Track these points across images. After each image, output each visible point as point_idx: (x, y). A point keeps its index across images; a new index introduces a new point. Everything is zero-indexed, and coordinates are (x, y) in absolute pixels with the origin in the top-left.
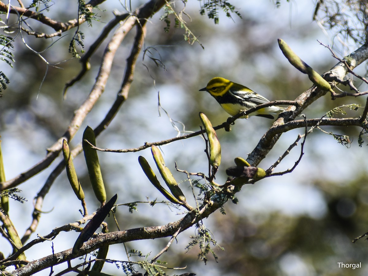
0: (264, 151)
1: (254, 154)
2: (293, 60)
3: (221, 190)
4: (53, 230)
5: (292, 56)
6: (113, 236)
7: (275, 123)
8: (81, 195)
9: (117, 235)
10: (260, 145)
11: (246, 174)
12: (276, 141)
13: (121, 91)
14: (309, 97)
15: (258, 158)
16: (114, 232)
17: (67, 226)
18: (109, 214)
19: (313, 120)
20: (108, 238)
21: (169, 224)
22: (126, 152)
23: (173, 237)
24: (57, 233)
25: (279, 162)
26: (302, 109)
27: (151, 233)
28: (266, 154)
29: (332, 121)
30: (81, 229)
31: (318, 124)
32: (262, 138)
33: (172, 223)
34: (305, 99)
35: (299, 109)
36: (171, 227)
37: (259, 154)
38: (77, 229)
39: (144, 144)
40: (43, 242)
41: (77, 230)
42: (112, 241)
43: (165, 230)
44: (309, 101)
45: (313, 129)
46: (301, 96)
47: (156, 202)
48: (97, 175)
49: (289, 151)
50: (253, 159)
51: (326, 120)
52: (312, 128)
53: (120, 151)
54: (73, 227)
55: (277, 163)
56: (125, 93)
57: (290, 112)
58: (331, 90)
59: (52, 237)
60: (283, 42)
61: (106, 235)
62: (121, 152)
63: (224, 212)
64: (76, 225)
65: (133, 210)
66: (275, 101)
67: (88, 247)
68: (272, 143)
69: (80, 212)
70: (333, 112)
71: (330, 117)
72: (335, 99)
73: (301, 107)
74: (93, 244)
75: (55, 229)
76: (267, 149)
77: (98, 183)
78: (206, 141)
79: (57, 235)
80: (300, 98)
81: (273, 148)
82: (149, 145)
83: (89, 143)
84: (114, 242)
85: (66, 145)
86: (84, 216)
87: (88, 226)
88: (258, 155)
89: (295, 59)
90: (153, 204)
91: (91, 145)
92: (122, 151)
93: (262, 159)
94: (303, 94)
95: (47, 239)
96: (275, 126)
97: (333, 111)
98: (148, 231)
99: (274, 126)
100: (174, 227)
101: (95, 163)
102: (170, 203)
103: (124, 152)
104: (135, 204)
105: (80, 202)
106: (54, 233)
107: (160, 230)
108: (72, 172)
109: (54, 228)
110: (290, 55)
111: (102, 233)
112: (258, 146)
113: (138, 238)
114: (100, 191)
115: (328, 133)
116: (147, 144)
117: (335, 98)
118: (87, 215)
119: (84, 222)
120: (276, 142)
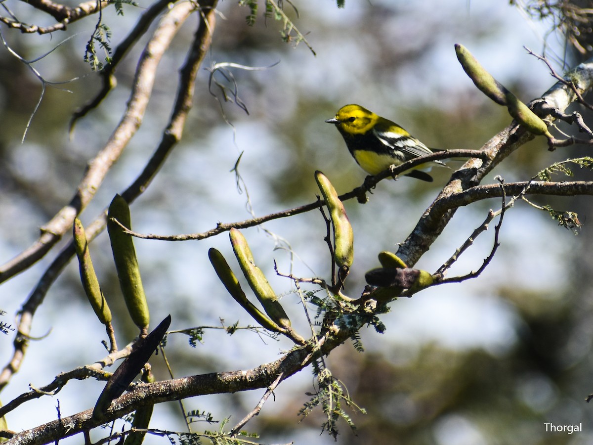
0: (428, 239)
1: (410, 244)
2: (481, 81)
3: (355, 308)
4: (56, 377)
5: (480, 74)
6: (163, 387)
7: (445, 188)
8: (105, 316)
9: (170, 385)
10: (419, 228)
11: (399, 282)
12: (448, 220)
13: (170, 127)
14: (505, 143)
15: (417, 251)
16: (163, 380)
17: (82, 369)
18: (157, 350)
19: (515, 185)
20: (153, 390)
21: (260, 367)
22: (184, 240)
23: (268, 390)
24: (64, 383)
25: (455, 259)
26: (493, 165)
27: (229, 382)
28: (431, 244)
29: (547, 186)
30: (106, 375)
31: (524, 191)
32: (423, 215)
33: (266, 364)
34: (498, 146)
35: (488, 164)
36: (263, 371)
37: (418, 243)
38: (98, 376)
39: (216, 226)
40: (38, 397)
41: (100, 377)
42: (160, 396)
43: (254, 378)
44: (506, 150)
45: (515, 201)
46: (492, 141)
47: (237, 327)
48: (132, 279)
49: (473, 239)
50: (408, 253)
51: (537, 185)
52: (512, 199)
53: (174, 238)
54: (92, 371)
55: (451, 261)
56: (177, 130)
57: (471, 170)
58: (548, 133)
59: (56, 390)
60: (464, 50)
61: (151, 386)
62: (176, 239)
63: (361, 348)
64: (97, 367)
65: (196, 341)
66: (446, 151)
67: (118, 407)
68: (441, 224)
69: (102, 344)
70: (549, 171)
71: (545, 180)
72: (555, 149)
73: (491, 162)
74: (128, 402)
75: (61, 374)
76: (433, 236)
77: (135, 294)
78: (328, 222)
79: (64, 386)
80: (489, 145)
81: (442, 233)
82: (225, 228)
83: (119, 224)
84: (165, 398)
85: (80, 228)
86: (110, 352)
87: (120, 371)
88: (416, 245)
89: (485, 80)
90: (231, 331)
91: (123, 227)
92: (178, 238)
93: (423, 252)
94: (495, 137)
95: (46, 392)
96: (447, 194)
97: (549, 169)
98: (223, 379)
99: (445, 195)
100: (269, 372)
101: (130, 259)
102: (262, 329)
103: (181, 240)
104: (199, 331)
105: (104, 326)
106: (58, 382)
107: (246, 377)
108: (91, 275)
109: (58, 374)
110: (476, 72)
111: (143, 382)
112: (416, 229)
113: (206, 391)
114: (139, 308)
115: (541, 208)
116: (221, 226)
117: (554, 147)
118: (115, 351)
119: (110, 362)
120: (447, 222)
